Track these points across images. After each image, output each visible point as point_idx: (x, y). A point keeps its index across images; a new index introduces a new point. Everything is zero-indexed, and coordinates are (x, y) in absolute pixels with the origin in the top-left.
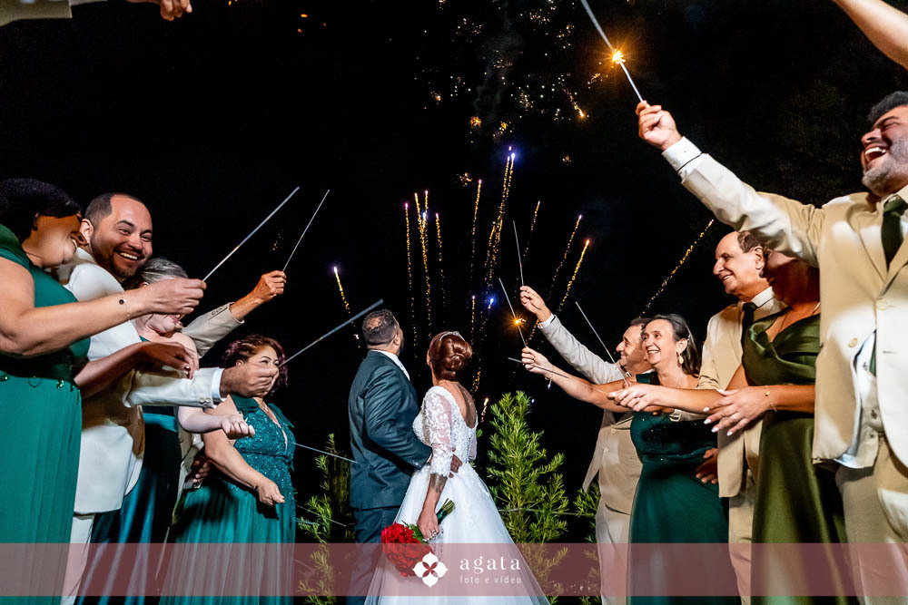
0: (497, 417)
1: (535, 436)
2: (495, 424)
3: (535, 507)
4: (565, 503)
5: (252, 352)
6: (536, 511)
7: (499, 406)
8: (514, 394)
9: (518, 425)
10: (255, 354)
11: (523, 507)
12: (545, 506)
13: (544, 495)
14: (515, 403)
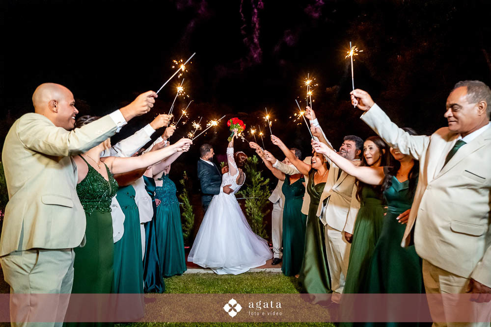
1: (260, 173)
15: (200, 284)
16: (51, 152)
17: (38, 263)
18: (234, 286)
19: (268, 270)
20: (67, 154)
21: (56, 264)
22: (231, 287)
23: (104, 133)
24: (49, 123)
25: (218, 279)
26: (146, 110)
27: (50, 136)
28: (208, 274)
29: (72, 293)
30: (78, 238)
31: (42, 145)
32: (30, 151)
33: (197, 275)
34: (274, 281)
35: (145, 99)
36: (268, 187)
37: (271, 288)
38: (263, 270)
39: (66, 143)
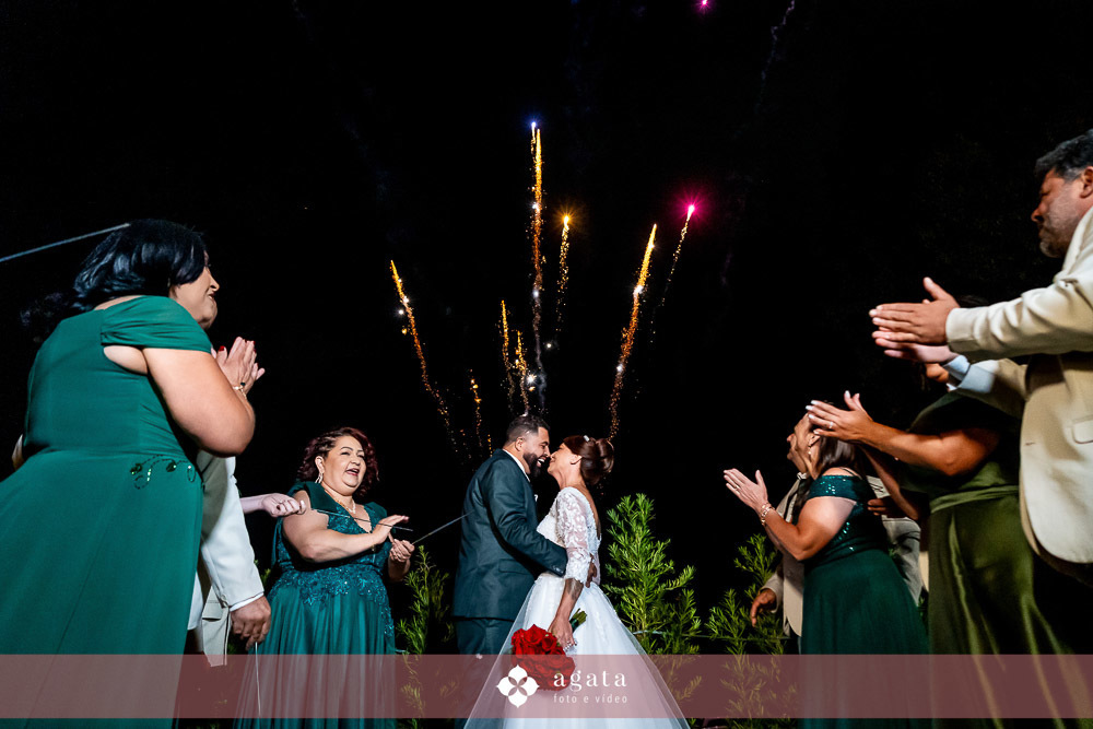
0: (615, 525)
1: (661, 545)
2: (613, 532)
3: (663, 629)
4: (697, 624)
5: (330, 444)
6: (664, 634)
7: (617, 511)
8: (634, 498)
9: (640, 532)
10: (333, 446)
11: (648, 629)
12: (674, 627)
13: (672, 615)
14: (636, 507)
36: (689, 594)
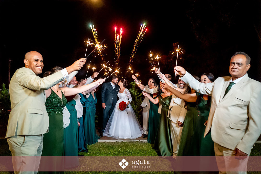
15: (106, 148)
16: (32, 88)
17: (25, 141)
18: (123, 149)
19: (141, 140)
20: (39, 90)
21: (34, 142)
22: (122, 149)
23: (58, 80)
24: (32, 73)
25: (115, 145)
26: (79, 69)
27: (31, 80)
28: (110, 142)
29: (42, 156)
30: (45, 129)
31: (28, 84)
32: (22, 86)
33: (104, 143)
34: (144, 146)
35: (79, 63)
36: (141, 98)
37: (142, 150)
38: (138, 140)
39: (39, 85)
